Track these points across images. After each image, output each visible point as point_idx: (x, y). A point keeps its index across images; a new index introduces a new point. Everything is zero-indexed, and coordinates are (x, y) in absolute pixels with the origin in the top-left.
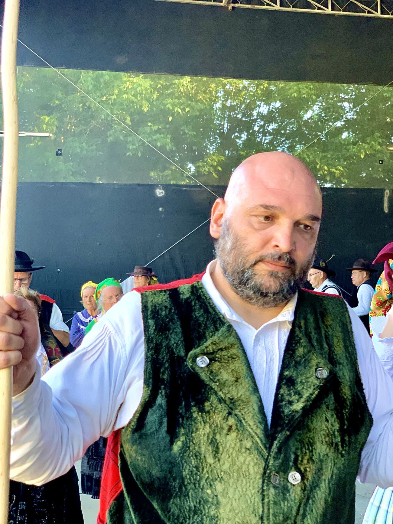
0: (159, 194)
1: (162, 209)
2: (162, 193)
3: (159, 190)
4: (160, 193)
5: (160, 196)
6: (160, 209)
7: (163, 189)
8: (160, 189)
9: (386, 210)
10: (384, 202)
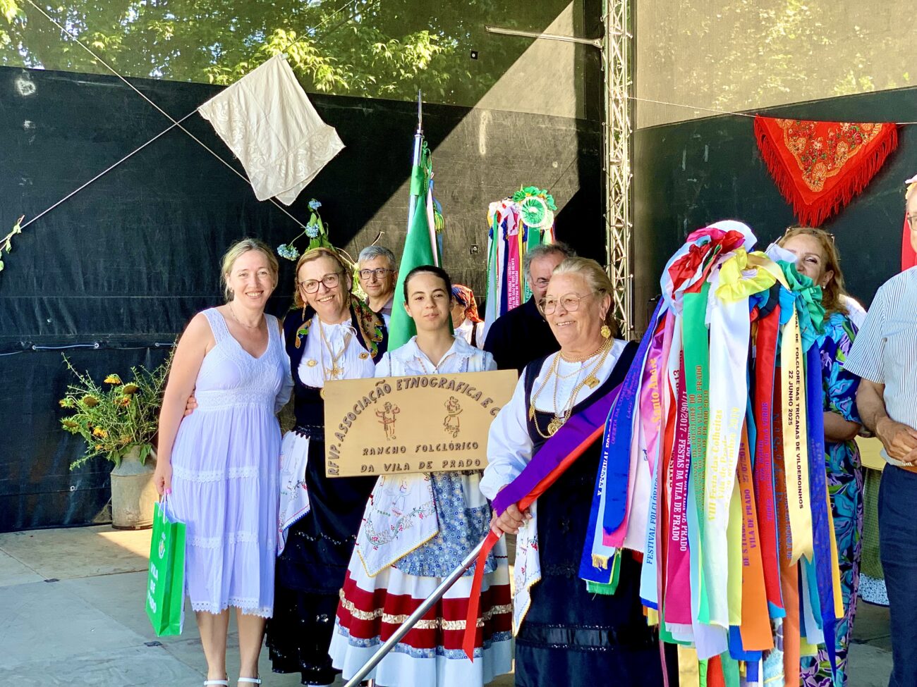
0: (24, 91)
1: (30, 124)
2: (31, 87)
3: (23, 82)
4: (24, 87)
5: (26, 94)
6: (27, 124)
7: (31, 80)
8: (25, 79)
9: (483, 151)
10: (478, 134)
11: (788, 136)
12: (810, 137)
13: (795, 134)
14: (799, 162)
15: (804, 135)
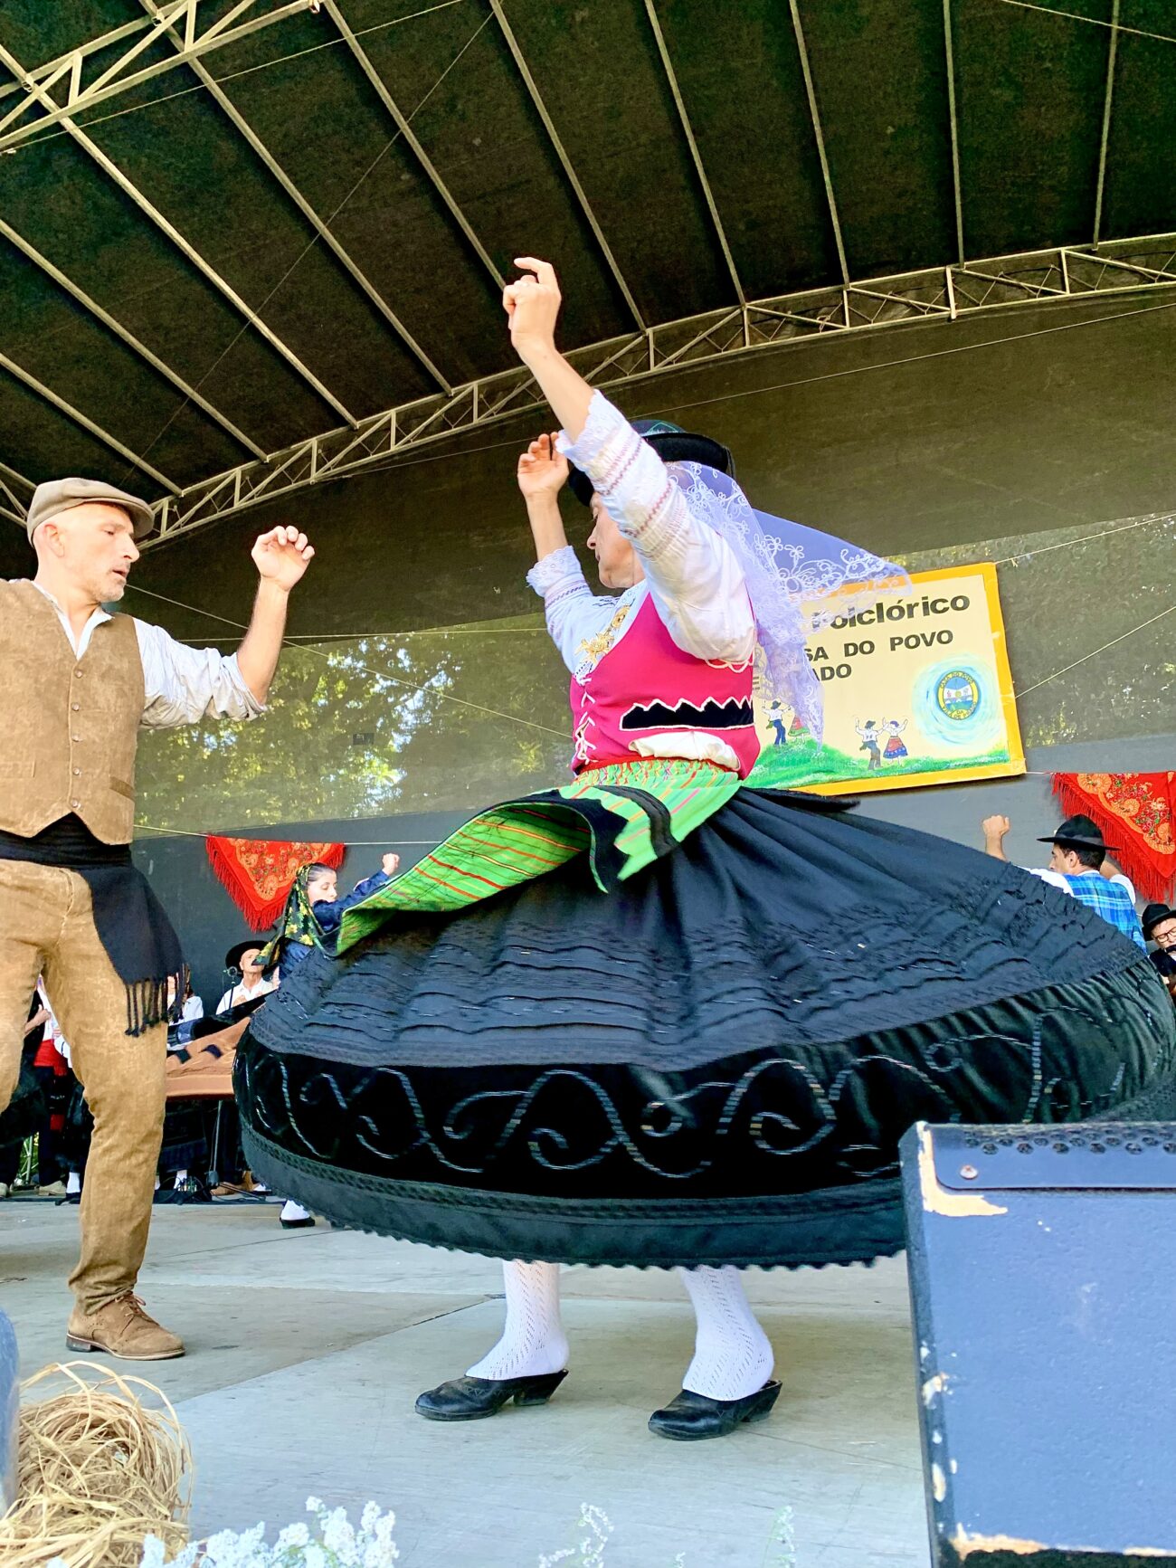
11: (241, 852)
12: (262, 853)
13: (248, 851)
14: (250, 874)
15: (256, 852)
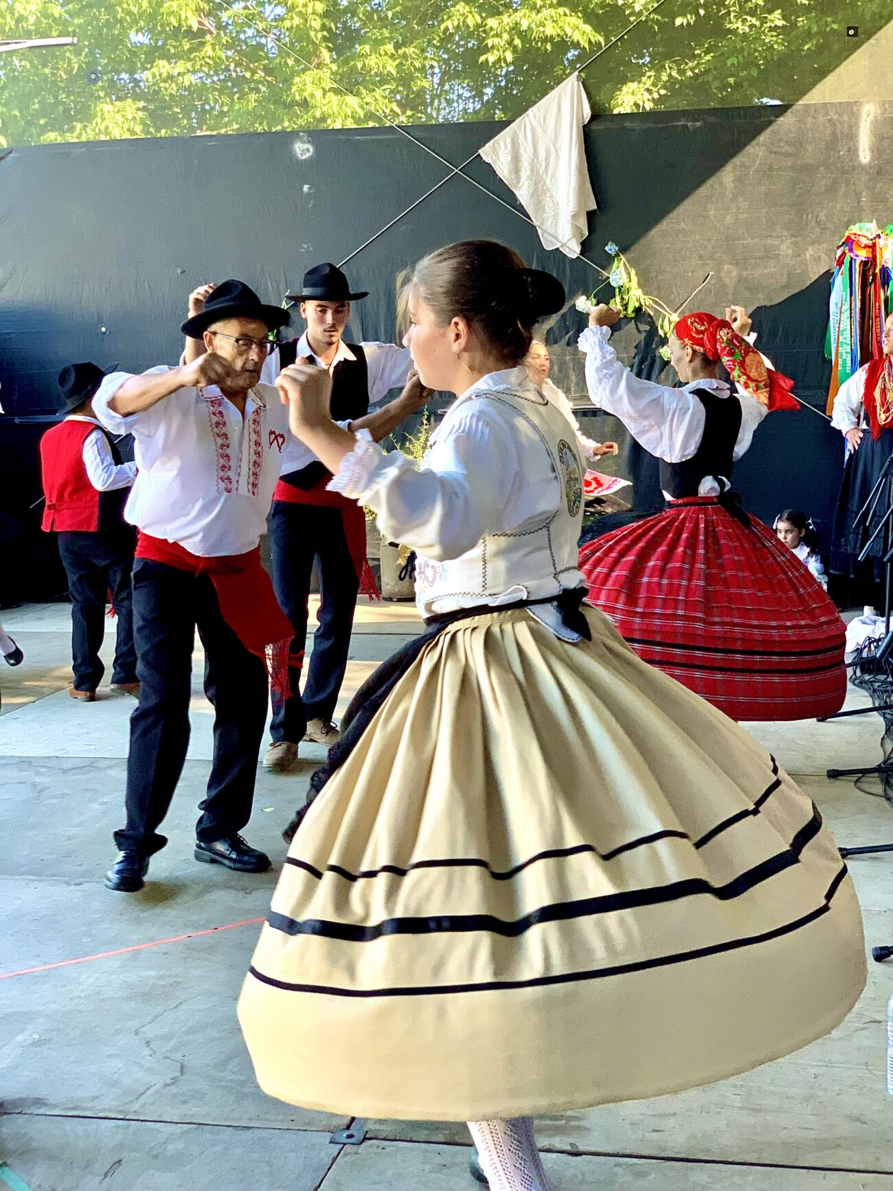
0: (302, 154)
1: (310, 189)
2: (308, 150)
3: (301, 145)
4: (303, 150)
5: (304, 158)
6: (306, 188)
7: (309, 142)
8: (303, 142)
9: (865, 156)
10: (857, 135)
